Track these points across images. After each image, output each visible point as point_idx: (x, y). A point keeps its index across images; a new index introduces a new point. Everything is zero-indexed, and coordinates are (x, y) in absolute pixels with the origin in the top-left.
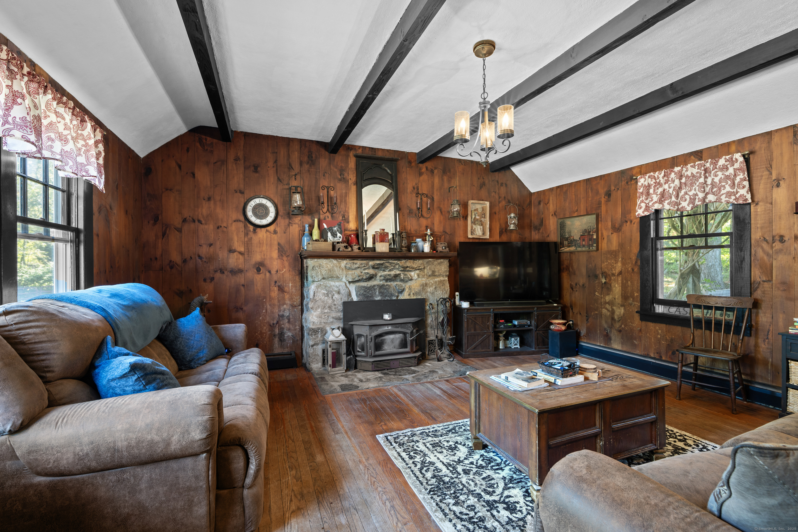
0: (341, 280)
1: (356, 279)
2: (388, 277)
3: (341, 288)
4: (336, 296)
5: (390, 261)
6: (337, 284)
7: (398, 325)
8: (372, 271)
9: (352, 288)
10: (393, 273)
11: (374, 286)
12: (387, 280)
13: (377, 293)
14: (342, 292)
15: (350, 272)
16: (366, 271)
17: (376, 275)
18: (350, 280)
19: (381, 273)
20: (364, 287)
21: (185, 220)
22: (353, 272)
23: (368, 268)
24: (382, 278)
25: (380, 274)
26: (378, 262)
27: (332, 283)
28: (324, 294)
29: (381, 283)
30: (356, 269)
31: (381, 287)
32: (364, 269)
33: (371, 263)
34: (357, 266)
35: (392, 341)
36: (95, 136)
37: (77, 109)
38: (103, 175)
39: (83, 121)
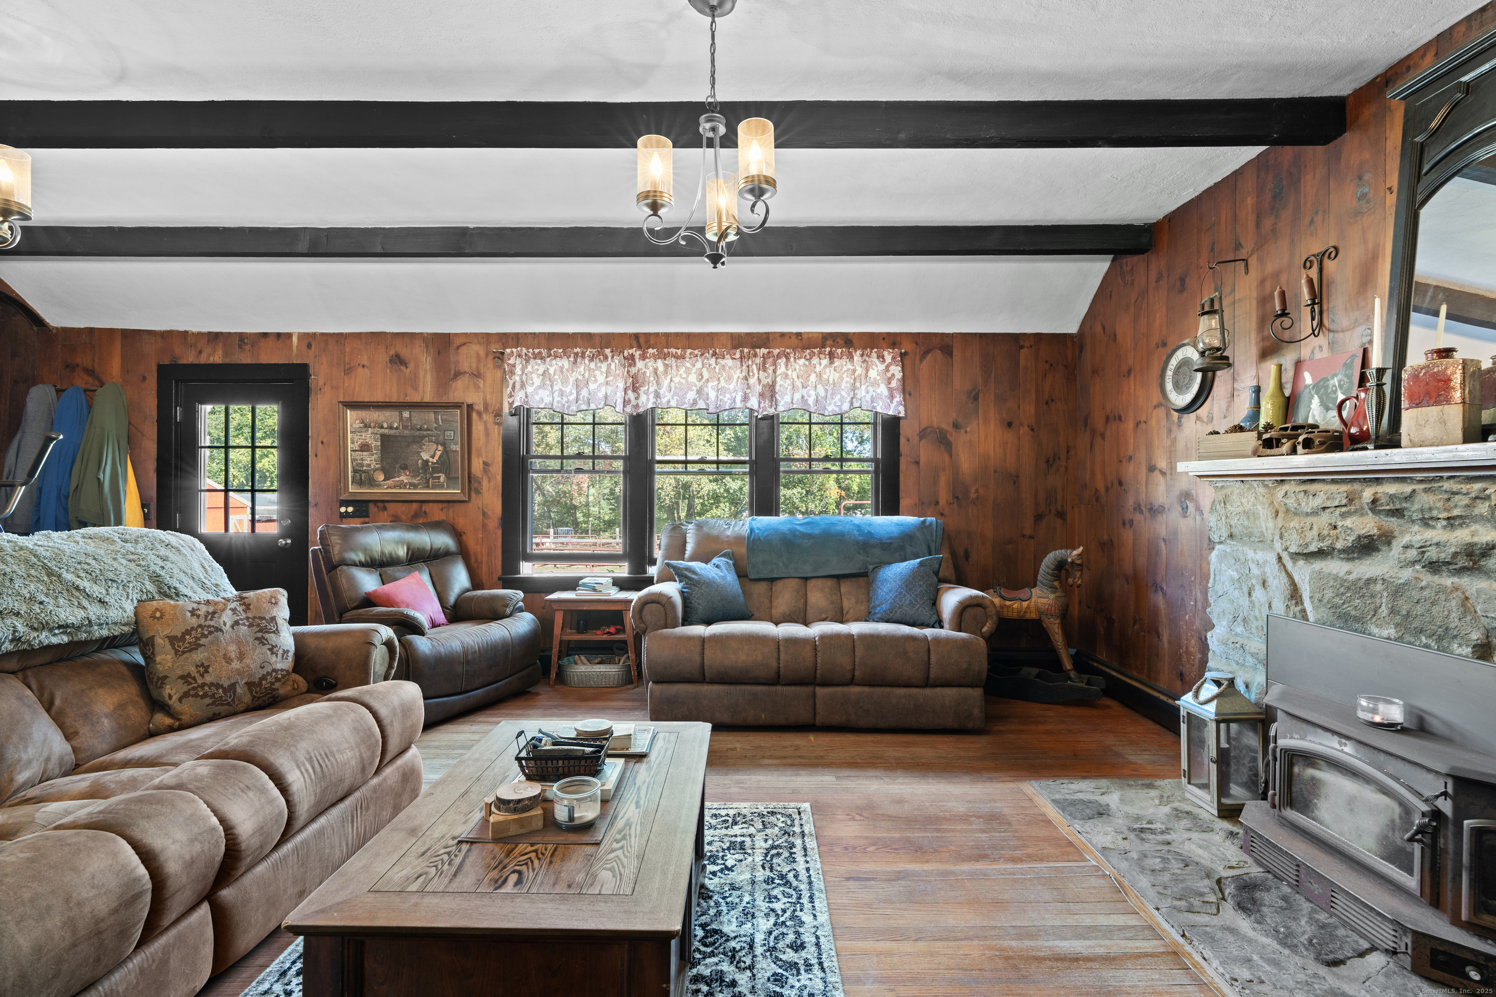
0: (1271, 547)
1: (1313, 548)
2: (1432, 554)
3: (1268, 570)
4: (1259, 593)
5: (1447, 485)
6: (1260, 556)
8: (1368, 525)
9: (1303, 573)
10: (1462, 536)
11: (1370, 581)
12: (1434, 567)
13: (1384, 611)
14: (1273, 582)
15: (1294, 524)
16: (1348, 522)
17: (1387, 538)
18: (1293, 549)
19: (1416, 535)
20: (1336, 578)
22: (1310, 520)
23: (1359, 512)
24: (1412, 554)
25: (1406, 539)
26: (1392, 489)
27: (1250, 554)
28: (1232, 579)
29: (1407, 574)
30: (1315, 513)
31: (1398, 591)
32: (1343, 516)
33: (1368, 494)
34: (1317, 502)
35: (1351, 803)
36: (884, 361)
37: (839, 351)
38: (898, 398)
39: (851, 357)
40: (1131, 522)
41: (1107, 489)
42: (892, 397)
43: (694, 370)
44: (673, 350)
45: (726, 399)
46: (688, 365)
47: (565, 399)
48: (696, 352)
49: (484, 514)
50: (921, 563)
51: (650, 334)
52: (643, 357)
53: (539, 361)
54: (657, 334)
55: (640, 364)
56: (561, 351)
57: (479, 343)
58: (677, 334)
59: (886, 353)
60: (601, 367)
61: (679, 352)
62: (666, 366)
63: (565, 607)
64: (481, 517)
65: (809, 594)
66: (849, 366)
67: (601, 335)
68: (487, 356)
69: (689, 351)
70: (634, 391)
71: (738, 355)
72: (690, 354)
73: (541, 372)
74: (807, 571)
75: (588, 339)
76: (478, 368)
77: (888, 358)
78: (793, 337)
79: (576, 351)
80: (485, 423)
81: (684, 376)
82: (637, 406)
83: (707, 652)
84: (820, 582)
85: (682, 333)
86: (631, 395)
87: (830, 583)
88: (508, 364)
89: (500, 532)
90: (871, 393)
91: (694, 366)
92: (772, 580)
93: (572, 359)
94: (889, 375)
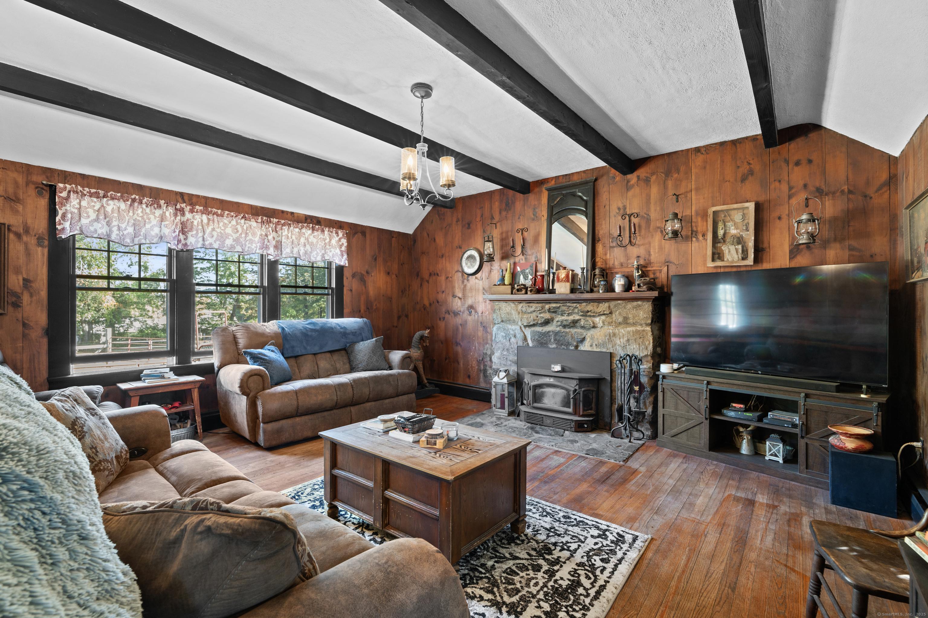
0: (517, 324)
1: (531, 323)
2: (565, 323)
3: (516, 331)
4: (513, 340)
5: (568, 304)
6: (513, 327)
7: (561, 379)
8: (547, 316)
9: (528, 332)
10: (571, 318)
11: (549, 332)
12: (565, 326)
13: (552, 340)
14: (518, 336)
15: (525, 316)
16: (542, 315)
17: (552, 319)
18: (525, 324)
19: (559, 318)
20: (539, 332)
21: (430, 275)
22: (530, 315)
23: (545, 312)
24: (559, 323)
25: (557, 319)
26: (554, 305)
27: (510, 327)
28: (503, 336)
29: (558, 329)
30: (531, 313)
31: (556, 334)
32: (540, 313)
33: (547, 307)
34: (532, 309)
35: (554, 395)
36: (338, 236)
37: (317, 227)
38: (345, 256)
39: (323, 231)
40: (444, 318)
41: (430, 304)
42: (342, 255)
43: (230, 225)
44: (214, 210)
45: (253, 247)
46: (226, 221)
47: (121, 233)
48: (232, 214)
49: (24, 325)
50: (376, 340)
51: (193, 195)
52: (192, 211)
53: (95, 200)
54: (198, 196)
55: (188, 215)
56: (119, 195)
57: (16, 170)
58: (213, 199)
59: (339, 232)
60: (155, 213)
61: (219, 211)
62: (209, 219)
63: (141, 393)
64: (21, 328)
65: (319, 363)
66: (321, 236)
67: (151, 189)
68: (27, 184)
69: (227, 212)
70: (183, 234)
71: (260, 220)
72: (228, 214)
73: (96, 208)
74: (316, 349)
75: (140, 189)
76: (15, 194)
77: (341, 235)
78: (289, 214)
79: (133, 197)
80: (26, 244)
81: (223, 228)
82: (186, 245)
83: (300, 398)
84: (323, 355)
85: (217, 199)
86: (182, 237)
87: (328, 355)
88: (59, 197)
89: (45, 341)
90: (333, 252)
91: (230, 222)
92: (296, 357)
93: (129, 203)
94: (341, 243)
